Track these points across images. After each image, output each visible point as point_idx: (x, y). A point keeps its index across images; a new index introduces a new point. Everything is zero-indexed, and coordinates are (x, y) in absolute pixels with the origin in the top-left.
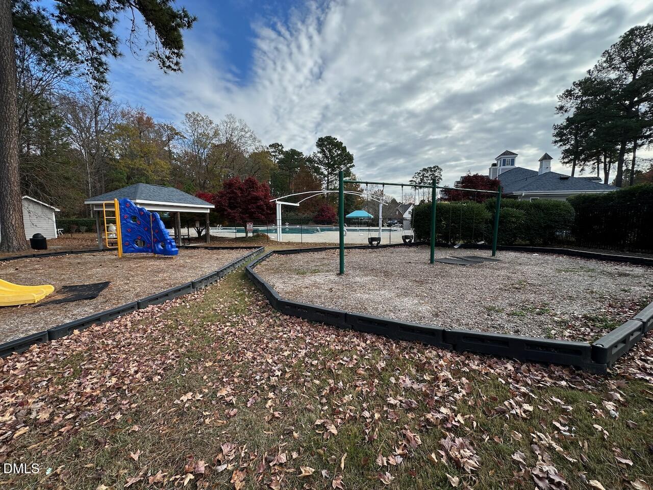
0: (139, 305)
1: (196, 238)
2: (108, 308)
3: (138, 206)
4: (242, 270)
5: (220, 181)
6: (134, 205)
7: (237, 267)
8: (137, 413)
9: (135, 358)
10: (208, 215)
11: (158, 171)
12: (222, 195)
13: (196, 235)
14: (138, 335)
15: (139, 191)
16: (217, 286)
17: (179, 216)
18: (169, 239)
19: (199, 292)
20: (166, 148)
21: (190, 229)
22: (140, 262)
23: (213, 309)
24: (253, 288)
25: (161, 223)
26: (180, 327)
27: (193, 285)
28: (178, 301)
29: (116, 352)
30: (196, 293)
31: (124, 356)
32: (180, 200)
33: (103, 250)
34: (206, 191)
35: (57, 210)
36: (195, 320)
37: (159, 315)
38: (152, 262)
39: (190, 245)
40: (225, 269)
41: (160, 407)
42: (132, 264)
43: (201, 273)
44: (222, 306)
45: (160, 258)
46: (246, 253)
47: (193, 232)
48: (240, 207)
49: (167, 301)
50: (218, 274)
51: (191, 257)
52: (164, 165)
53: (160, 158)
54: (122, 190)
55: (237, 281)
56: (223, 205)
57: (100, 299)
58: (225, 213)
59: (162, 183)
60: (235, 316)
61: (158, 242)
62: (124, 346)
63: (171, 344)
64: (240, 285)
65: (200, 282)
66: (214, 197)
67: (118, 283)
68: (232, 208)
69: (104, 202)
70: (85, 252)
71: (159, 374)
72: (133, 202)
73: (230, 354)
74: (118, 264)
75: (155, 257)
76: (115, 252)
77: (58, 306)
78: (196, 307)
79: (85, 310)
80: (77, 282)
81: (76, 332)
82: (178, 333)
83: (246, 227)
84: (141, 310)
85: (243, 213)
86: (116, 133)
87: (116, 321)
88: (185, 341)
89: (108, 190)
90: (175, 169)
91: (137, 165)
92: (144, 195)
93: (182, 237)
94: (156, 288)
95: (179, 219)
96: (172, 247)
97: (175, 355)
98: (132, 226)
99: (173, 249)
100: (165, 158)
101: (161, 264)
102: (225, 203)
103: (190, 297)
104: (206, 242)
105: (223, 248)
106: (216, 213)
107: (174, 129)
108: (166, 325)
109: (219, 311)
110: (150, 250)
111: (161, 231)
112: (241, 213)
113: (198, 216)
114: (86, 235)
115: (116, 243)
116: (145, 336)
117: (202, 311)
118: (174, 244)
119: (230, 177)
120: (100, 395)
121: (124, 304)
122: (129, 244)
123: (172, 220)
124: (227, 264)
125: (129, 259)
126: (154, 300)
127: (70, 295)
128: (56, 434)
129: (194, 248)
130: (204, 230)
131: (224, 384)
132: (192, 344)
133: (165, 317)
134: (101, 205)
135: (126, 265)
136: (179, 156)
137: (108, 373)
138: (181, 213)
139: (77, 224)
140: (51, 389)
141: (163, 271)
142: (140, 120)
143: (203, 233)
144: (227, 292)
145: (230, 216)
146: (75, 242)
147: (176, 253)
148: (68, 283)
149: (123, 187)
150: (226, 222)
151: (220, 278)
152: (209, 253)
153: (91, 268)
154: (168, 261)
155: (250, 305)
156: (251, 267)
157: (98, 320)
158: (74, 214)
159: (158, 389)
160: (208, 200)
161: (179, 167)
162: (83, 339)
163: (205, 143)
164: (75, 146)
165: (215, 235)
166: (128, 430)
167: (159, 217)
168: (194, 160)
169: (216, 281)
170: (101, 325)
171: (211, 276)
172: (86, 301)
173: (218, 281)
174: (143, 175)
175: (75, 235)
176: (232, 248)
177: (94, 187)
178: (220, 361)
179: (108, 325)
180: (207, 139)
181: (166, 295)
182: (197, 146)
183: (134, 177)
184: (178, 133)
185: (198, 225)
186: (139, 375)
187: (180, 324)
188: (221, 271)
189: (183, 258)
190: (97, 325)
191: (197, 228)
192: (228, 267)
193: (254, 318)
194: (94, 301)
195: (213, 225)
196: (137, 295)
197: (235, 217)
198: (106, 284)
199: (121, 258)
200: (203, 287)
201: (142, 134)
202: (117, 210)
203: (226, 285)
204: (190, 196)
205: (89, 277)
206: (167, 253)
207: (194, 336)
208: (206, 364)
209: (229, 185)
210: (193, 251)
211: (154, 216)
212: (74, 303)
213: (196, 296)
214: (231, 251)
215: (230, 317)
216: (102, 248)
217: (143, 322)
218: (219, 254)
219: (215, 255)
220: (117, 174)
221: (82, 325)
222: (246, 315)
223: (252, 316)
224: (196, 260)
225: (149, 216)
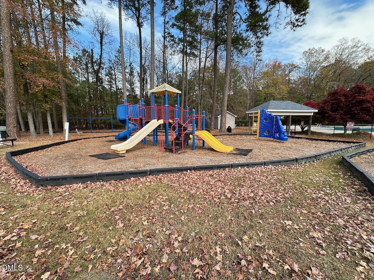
0: (265, 164)
1: (300, 132)
2: (251, 161)
3: (269, 113)
4: (338, 158)
5: (324, 93)
6: (267, 112)
7: (333, 154)
8: (261, 215)
9: (262, 188)
10: (311, 117)
11: (280, 93)
12: (326, 102)
13: (300, 130)
14: (263, 178)
15: (270, 105)
16: (314, 165)
17: (291, 118)
18: (283, 131)
19: (300, 165)
20: (287, 78)
21: (296, 126)
22: (266, 142)
23: (310, 179)
24: (349, 174)
25: (280, 122)
26: (286, 182)
27: (296, 160)
28: (285, 167)
29: (254, 182)
30: (298, 165)
31: (257, 186)
32: (293, 108)
33: (250, 135)
34: (312, 101)
35: (236, 116)
36: (296, 182)
37: (274, 171)
38: (272, 143)
39: (296, 136)
40: (322, 155)
41: (273, 219)
42: (262, 143)
43: (302, 154)
44: (318, 179)
45: (276, 142)
46: (344, 146)
47: (298, 128)
48: (342, 110)
49: (279, 166)
50: (316, 157)
51: (295, 143)
52: (285, 89)
53: (282, 85)
54: (262, 105)
55: (333, 165)
56: (325, 109)
57: (248, 157)
58: (327, 115)
59: (282, 99)
60: (328, 189)
61: (276, 132)
62: (257, 181)
63: (280, 190)
64: (335, 169)
65: (302, 159)
66: (318, 104)
67: (255, 151)
68: (333, 111)
69: (254, 112)
70: (244, 135)
71: (273, 202)
72: (266, 111)
73: (322, 213)
74: (256, 142)
75: (274, 141)
76: (255, 136)
77: (234, 155)
78: (298, 174)
79: (242, 160)
80: (240, 147)
81: (240, 168)
82: (285, 185)
83: (345, 126)
84: (265, 166)
85: (344, 115)
86: (262, 77)
87: (254, 168)
88: (289, 191)
89: (255, 106)
90: (291, 90)
91: (270, 91)
92: (272, 107)
93: (291, 131)
94: (273, 157)
95: (290, 120)
96: (285, 136)
97: (283, 196)
98: (265, 123)
99: (285, 137)
100: (286, 84)
101: (277, 145)
102: (328, 108)
103: (293, 167)
104: (307, 135)
105: (321, 140)
106: (318, 116)
107: (294, 65)
108: (278, 178)
109: (315, 181)
110: (272, 137)
111: (279, 126)
112: (342, 114)
113: (303, 118)
114: (244, 128)
115: (256, 132)
116: (267, 180)
117: (301, 177)
118: (286, 134)
119: (334, 88)
120: (247, 198)
121: (258, 161)
122: (262, 133)
123: (286, 120)
124: (323, 151)
125: (261, 140)
126: (273, 163)
127: (238, 152)
128: (232, 205)
129: (298, 138)
130: (307, 127)
131: (316, 230)
132: (293, 194)
133: (278, 174)
134: (252, 113)
135: (260, 142)
136: (295, 81)
137: (250, 191)
138: (292, 116)
139: (241, 123)
140: (231, 187)
141: (278, 149)
142: (274, 66)
143: (306, 129)
144: (323, 171)
145: (330, 117)
146: (240, 130)
147: (286, 140)
148: (237, 147)
149: (262, 104)
150: (326, 121)
151: (317, 160)
152: (309, 142)
153: (246, 142)
154: (281, 143)
155: (344, 186)
156: (348, 157)
157: (248, 165)
158: (241, 118)
159: (272, 209)
160: (313, 106)
161: (294, 88)
162: (242, 172)
163: (316, 68)
164: (245, 88)
165: (315, 130)
166: (257, 220)
167: (279, 119)
168: (305, 81)
169: (314, 161)
170: (248, 168)
171: (310, 158)
172: (243, 156)
173: (315, 162)
174: (272, 96)
175: (240, 127)
176: (330, 141)
177: (250, 105)
178: (313, 213)
179: (251, 169)
180: (318, 64)
181: (279, 162)
182: (309, 71)
183: (268, 98)
184: (296, 66)
185: (302, 123)
186: (263, 198)
187: (286, 181)
188: (319, 155)
189: (290, 143)
190: (247, 168)
191: (302, 126)
192: (325, 154)
193: (348, 196)
194: (246, 157)
195: (314, 124)
196: (264, 159)
197: (336, 118)
198: (251, 150)
199: (257, 139)
200: (303, 163)
201: (274, 73)
202: (259, 115)
203: (322, 165)
204: (300, 105)
205: (245, 146)
206: (281, 139)
207: (295, 191)
208: (303, 210)
209: (334, 94)
210: (297, 139)
211: (276, 118)
212: (239, 156)
213: (298, 167)
214: (328, 143)
215: (324, 188)
216: (250, 134)
217: (266, 173)
218: (317, 144)
219: (314, 144)
220: (260, 97)
221: (242, 165)
222: (339, 192)
223: (346, 194)
224: (299, 146)
225: (274, 118)
